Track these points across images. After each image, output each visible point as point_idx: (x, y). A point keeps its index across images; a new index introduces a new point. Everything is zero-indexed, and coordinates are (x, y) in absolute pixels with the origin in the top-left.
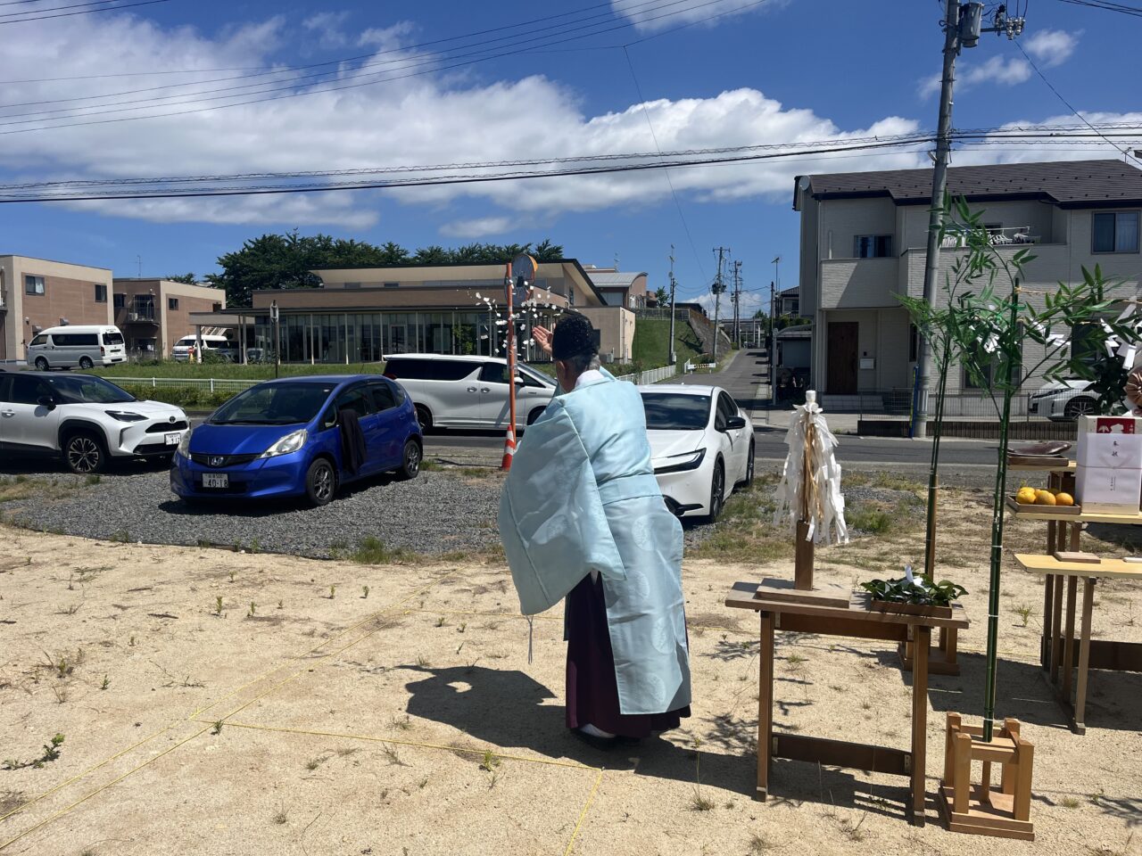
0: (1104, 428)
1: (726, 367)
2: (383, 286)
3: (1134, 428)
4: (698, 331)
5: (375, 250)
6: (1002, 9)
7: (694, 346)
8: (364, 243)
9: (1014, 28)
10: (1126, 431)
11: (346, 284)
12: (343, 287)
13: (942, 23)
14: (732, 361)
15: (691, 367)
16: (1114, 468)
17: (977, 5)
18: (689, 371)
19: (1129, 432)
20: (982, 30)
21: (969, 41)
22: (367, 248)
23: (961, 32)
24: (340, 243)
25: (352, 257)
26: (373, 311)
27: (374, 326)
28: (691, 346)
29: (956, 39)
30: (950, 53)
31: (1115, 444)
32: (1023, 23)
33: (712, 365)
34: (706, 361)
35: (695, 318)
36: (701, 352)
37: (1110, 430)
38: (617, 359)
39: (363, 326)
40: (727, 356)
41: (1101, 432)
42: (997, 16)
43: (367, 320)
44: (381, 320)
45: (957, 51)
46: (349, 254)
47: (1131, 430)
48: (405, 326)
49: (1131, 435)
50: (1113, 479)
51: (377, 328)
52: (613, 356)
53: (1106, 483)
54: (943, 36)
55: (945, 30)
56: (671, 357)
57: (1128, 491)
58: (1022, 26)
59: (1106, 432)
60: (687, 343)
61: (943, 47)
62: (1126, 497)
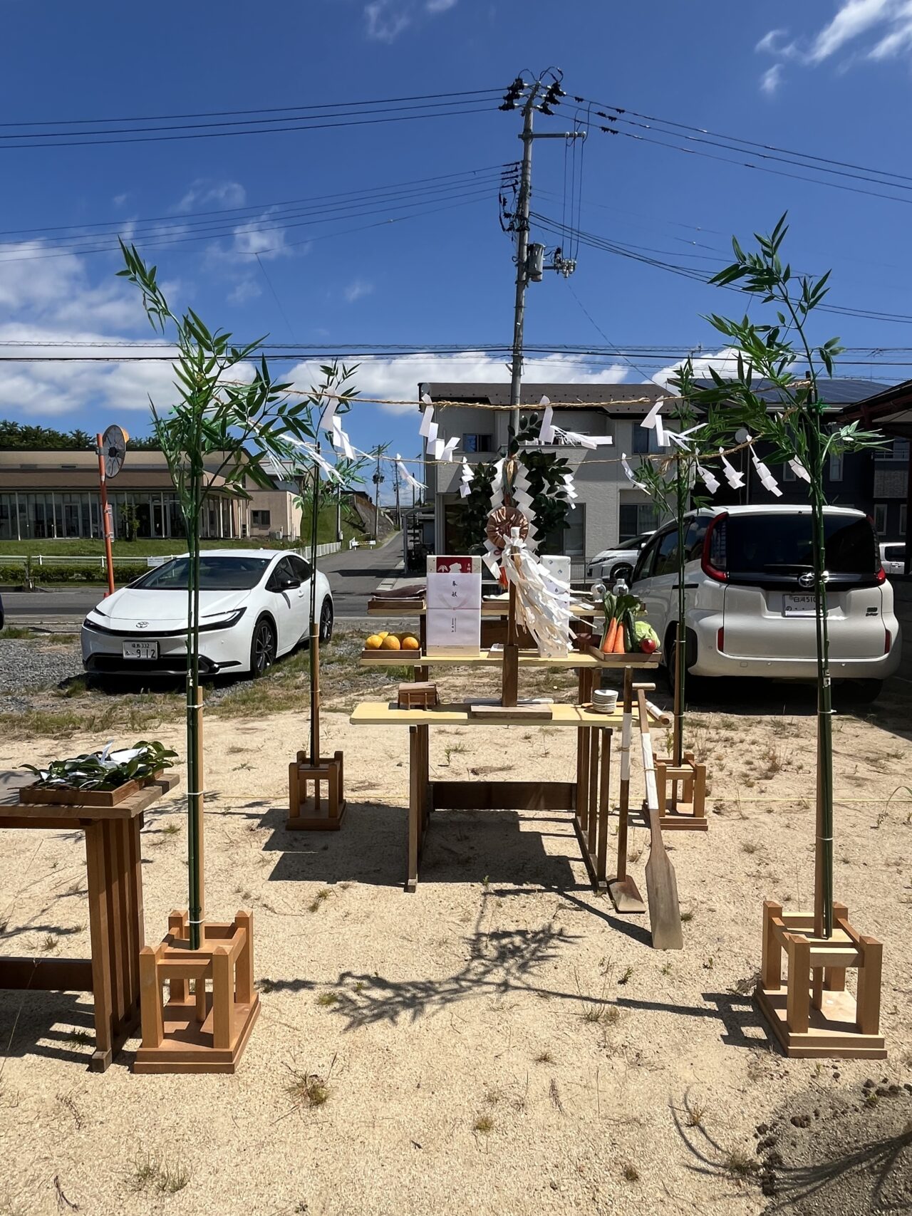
0: (443, 567)
1: (386, 545)
2: (60, 467)
3: (471, 567)
4: (362, 514)
5: (63, 437)
6: (559, 251)
7: (358, 526)
8: (52, 430)
9: (568, 268)
10: (463, 570)
11: (22, 465)
12: (19, 467)
13: (515, 259)
14: (391, 539)
15: (355, 543)
16: (454, 609)
17: (540, 246)
18: (353, 547)
19: (467, 572)
20: (544, 268)
21: (534, 275)
22: (55, 434)
23: (528, 267)
24: (26, 428)
25: (39, 442)
26: (45, 491)
27: (47, 505)
28: (355, 526)
29: (525, 273)
30: (521, 284)
31: (454, 584)
32: (575, 264)
33: (373, 543)
34: (368, 539)
35: (361, 504)
36: (364, 532)
37: (449, 569)
38: (285, 536)
39: (36, 505)
40: (389, 536)
41: (441, 571)
42: (555, 257)
43: (40, 500)
44: (54, 500)
45: (526, 282)
46: (36, 439)
47: (469, 569)
48: (79, 505)
49: (469, 574)
50: (454, 621)
51: (49, 507)
52: (281, 534)
53: (447, 625)
54: (516, 270)
55: (517, 265)
56: (338, 535)
57: (469, 632)
58: (574, 266)
59: (445, 571)
60: (352, 524)
61: (516, 279)
62: (468, 638)
